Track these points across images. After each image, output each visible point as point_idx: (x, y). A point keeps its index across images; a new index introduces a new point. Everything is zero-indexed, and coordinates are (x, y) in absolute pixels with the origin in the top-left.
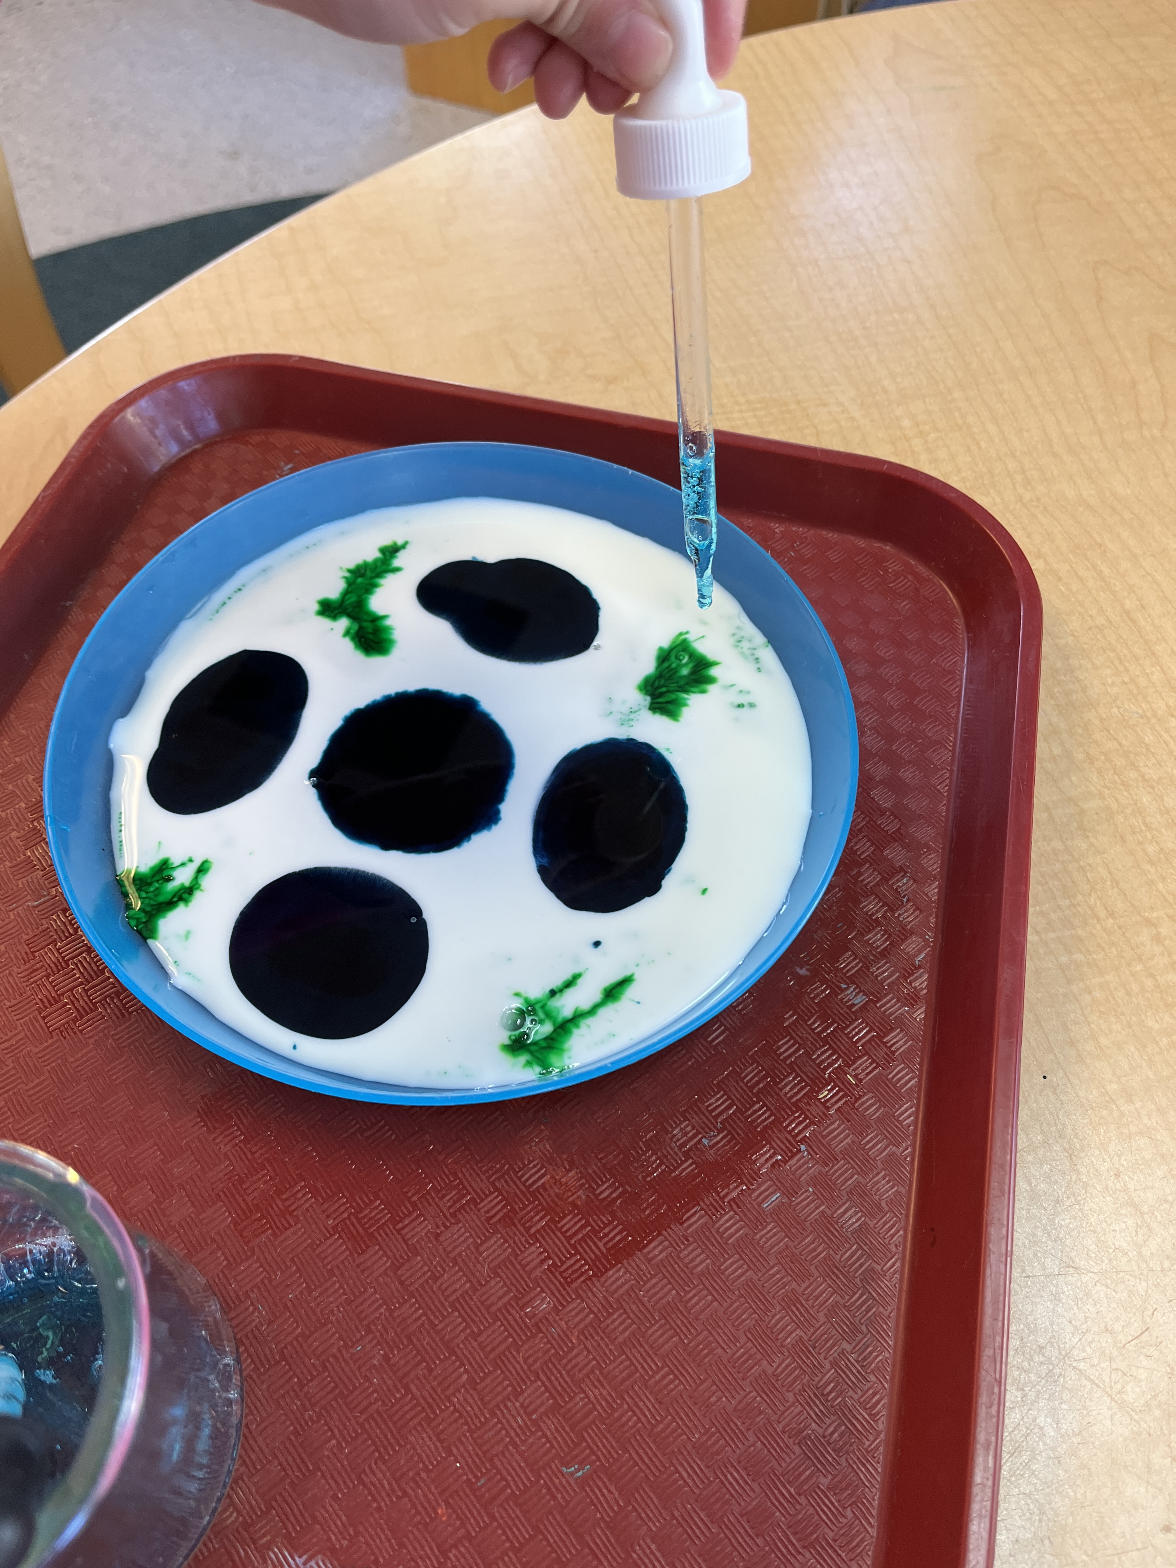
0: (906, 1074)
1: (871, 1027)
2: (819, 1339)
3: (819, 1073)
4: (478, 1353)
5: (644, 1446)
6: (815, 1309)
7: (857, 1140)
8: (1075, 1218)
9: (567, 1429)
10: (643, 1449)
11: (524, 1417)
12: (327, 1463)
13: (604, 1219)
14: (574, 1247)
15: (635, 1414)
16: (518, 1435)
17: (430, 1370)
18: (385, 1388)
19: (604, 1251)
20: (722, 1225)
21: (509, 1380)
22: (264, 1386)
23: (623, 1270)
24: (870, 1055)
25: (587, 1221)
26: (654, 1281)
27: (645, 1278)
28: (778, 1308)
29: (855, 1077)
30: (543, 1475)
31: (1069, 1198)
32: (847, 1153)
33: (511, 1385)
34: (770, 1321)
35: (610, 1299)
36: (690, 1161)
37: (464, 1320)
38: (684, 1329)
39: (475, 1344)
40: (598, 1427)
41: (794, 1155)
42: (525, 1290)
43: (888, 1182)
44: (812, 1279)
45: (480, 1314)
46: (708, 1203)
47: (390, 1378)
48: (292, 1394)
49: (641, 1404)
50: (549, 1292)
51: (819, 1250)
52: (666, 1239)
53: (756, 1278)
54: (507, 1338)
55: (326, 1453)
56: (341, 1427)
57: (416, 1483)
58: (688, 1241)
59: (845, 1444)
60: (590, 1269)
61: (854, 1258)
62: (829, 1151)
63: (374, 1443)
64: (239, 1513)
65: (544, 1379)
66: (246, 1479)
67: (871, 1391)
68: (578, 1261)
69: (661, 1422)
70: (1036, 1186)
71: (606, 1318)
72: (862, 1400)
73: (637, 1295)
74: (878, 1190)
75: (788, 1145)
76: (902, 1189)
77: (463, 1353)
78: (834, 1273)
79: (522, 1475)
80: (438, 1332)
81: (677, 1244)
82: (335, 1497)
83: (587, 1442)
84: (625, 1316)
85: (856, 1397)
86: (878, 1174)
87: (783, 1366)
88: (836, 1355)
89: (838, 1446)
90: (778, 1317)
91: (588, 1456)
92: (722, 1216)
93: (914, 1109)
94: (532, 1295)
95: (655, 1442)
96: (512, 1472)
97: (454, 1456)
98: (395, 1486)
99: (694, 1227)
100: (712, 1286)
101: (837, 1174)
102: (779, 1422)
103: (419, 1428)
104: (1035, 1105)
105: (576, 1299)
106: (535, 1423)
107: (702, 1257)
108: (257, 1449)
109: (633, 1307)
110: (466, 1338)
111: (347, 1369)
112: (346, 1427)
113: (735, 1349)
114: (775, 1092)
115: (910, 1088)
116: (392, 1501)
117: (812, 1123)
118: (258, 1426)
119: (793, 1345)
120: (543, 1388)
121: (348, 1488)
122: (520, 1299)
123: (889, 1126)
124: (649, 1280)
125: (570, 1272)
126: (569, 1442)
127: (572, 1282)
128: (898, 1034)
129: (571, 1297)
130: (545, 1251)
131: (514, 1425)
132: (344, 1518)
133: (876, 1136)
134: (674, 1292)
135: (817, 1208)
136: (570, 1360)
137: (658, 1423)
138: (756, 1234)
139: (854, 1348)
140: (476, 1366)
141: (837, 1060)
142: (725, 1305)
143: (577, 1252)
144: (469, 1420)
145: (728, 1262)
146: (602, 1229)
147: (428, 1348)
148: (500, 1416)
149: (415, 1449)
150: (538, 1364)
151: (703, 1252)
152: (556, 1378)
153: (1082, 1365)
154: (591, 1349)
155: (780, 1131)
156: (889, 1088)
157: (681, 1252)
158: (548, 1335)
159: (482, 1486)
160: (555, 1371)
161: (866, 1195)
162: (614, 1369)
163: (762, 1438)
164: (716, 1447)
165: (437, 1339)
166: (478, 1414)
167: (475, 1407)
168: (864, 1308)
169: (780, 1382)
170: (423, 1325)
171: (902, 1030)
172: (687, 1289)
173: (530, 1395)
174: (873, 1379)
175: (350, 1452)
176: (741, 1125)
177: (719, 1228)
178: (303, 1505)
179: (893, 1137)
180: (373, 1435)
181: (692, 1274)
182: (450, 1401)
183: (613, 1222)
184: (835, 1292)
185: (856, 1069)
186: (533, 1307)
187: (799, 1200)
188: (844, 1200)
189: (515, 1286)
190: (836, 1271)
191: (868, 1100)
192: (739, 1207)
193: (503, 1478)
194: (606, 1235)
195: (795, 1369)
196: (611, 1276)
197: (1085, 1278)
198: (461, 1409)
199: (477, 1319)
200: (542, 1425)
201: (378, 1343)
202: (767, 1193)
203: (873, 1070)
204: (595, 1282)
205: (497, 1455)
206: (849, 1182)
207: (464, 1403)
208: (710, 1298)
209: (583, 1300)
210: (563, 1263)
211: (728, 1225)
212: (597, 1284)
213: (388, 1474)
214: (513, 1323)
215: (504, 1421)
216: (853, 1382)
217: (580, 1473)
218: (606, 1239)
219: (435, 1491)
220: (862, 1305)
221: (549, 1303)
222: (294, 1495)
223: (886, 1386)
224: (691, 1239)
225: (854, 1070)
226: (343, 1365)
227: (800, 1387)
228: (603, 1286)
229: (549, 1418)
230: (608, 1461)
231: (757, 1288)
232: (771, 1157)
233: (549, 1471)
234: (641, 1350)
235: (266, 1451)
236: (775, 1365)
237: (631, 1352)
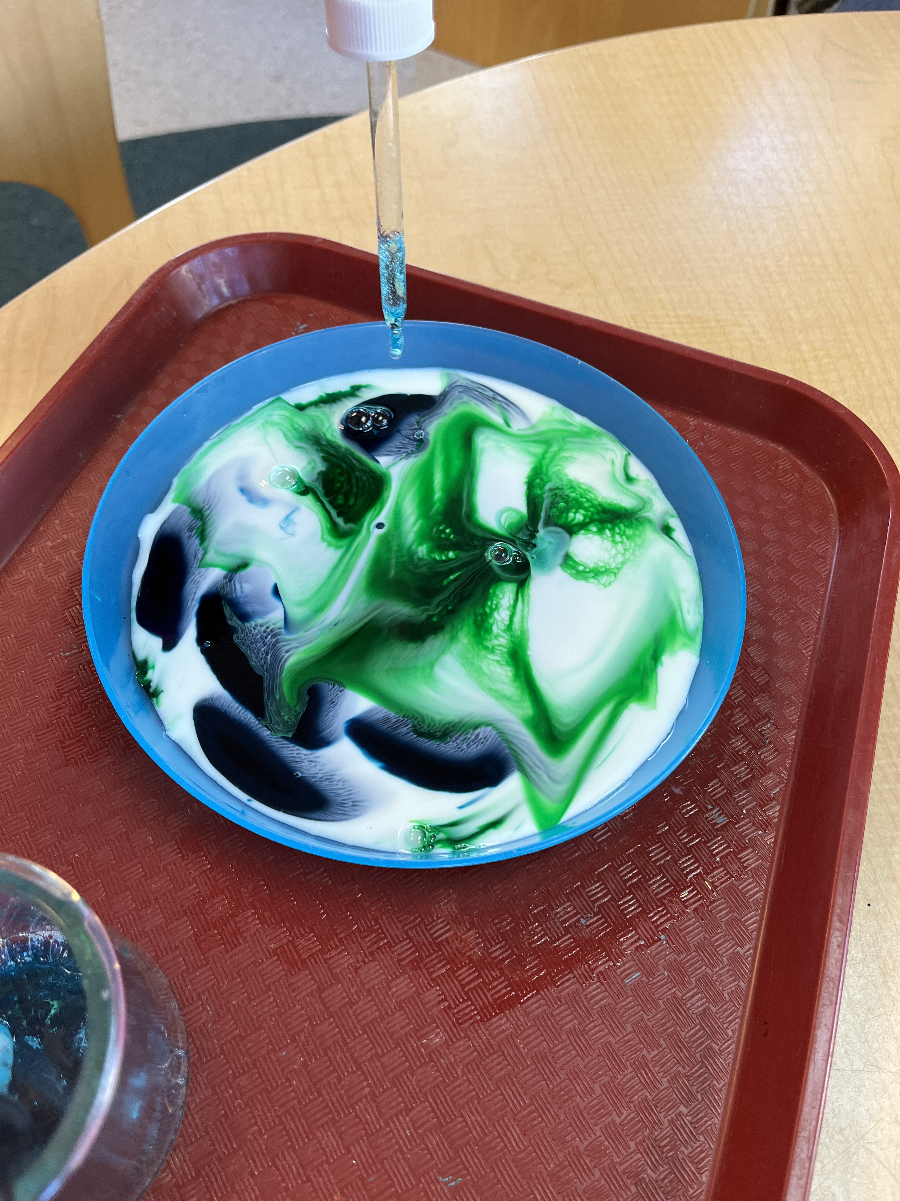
0: (755, 887)
1: (729, 844)
2: (662, 1100)
3: (682, 877)
4: (380, 1072)
5: (508, 1169)
6: (660, 1075)
7: (708, 937)
8: (882, 1026)
9: (446, 1145)
10: (507, 1171)
11: (412, 1130)
12: (249, 1145)
13: (494, 974)
14: (466, 994)
15: (503, 1141)
16: (405, 1145)
17: (340, 1080)
18: (302, 1089)
19: (491, 1001)
20: (590, 993)
21: (403, 1098)
22: (204, 1074)
23: (505, 1019)
24: (725, 867)
25: (480, 974)
26: (529, 1032)
27: (522, 1028)
28: (630, 1069)
29: (712, 883)
30: (423, 1181)
31: (879, 1008)
32: (699, 947)
33: (404, 1101)
34: (623, 1079)
35: (493, 1042)
36: (569, 936)
37: (371, 1042)
38: (550, 1076)
39: (378, 1063)
40: (472, 1148)
41: (655, 942)
42: (423, 1024)
43: (731, 976)
44: (661, 1049)
45: (384, 1039)
46: (580, 973)
47: (306, 1082)
48: (226, 1083)
49: (509, 1133)
50: (443, 1029)
51: (668, 1025)
52: (543, 998)
53: (613, 1041)
54: (404, 1063)
55: (249, 1136)
56: (263, 1117)
57: (319, 1172)
58: (561, 1002)
59: (673, 1189)
60: (478, 1014)
61: (697, 1036)
62: (684, 943)
63: (288, 1134)
64: (174, 1176)
65: (431, 1100)
66: (182, 1149)
67: (699, 1149)
68: (469, 1006)
69: (524, 1150)
70: (853, 995)
71: (487, 1057)
72: (691, 1155)
73: (514, 1042)
74: (722, 981)
75: (651, 933)
76: (742, 984)
77: (368, 1070)
78: (679, 1046)
79: (406, 1178)
80: (349, 1050)
81: (551, 1003)
82: (252, 1174)
83: (461, 1158)
84: (503, 1057)
85: (686, 1152)
86: (723, 968)
87: (629, 1118)
88: (673, 1115)
89: (667, 1191)
90: (629, 1076)
91: (461, 1171)
92: (591, 985)
93: (758, 917)
94: (429, 1029)
95: (517, 1167)
96: (398, 1174)
97: (352, 1154)
98: (302, 1172)
99: (567, 991)
100: (577, 1042)
101: (689, 963)
102: (621, 1165)
103: (325, 1127)
104: (858, 928)
105: (465, 1037)
106: (421, 1136)
107: (571, 1017)
108: (193, 1125)
109: (510, 1051)
110: (372, 1057)
111: (273, 1069)
112: (267, 1118)
113: (591, 1099)
114: (645, 888)
115: (756, 900)
116: (298, 1183)
117: (672, 917)
118: (196, 1106)
119: (639, 1102)
120: (430, 1109)
121: (263, 1167)
122: (419, 1031)
123: (736, 928)
124: (525, 1030)
125: (461, 1014)
126: (447, 1156)
127: (462, 1023)
128: (751, 853)
129: (460, 1035)
130: (443, 994)
131: (403, 1135)
132: (257, 1192)
133: (724, 936)
134: (545, 1043)
135: (670, 990)
136: (454, 1088)
137: (521, 1151)
138: (617, 1004)
139: (689, 1112)
140: (377, 1082)
141: (697, 868)
142: (587, 1060)
143: (469, 999)
144: (367, 1126)
145: (592, 1024)
146: (491, 982)
147: (340, 1061)
148: (393, 1127)
149: (321, 1144)
150: (428, 1087)
151: (572, 1013)
152: (441, 1102)
153: (873, 1147)
154: (473, 1082)
155: (645, 921)
156: (740, 898)
157: (553, 1010)
158: (439, 1065)
159: (372, 1182)
160: (441, 1096)
161: (712, 984)
162: (489, 1100)
163: (606, 1176)
164: (567, 1178)
165: (348, 1055)
166: (375, 1122)
167: (373, 1116)
168: (700, 1080)
169: (625, 1132)
170: (337, 1041)
171: (754, 850)
172: (556, 1042)
173: (418, 1112)
174: (702, 1138)
175: (268, 1138)
176: (614, 911)
177: (587, 995)
178: (226, 1176)
179: (738, 938)
180: (288, 1127)
181: (561, 1029)
182: (354, 1109)
183: (500, 977)
184: (678, 1063)
185: (713, 877)
186: (428, 1040)
187: (655, 980)
188: (694, 986)
189: (416, 1020)
190: (680, 1045)
191: (720, 904)
192: (605, 980)
193: (390, 1178)
194: (494, 988)
195: (638, 1122)
196: (495, 1022)
197: (884, 1076)
198: (361, 1116)
199: (382, 1043)
200: (426, 1139)
201: (300, 1052)
202: (629, 971)
203: (727, 880)
204: (481, 1026)
205: (386, 1159)
206: (699, 972)
207: (365, 1112)
208: (574, 1053)
209: (470, 1039)
210: (457, 1006)
211: (594, 993)
212: (483, 1027)
213: (297, 1161)
214: (410, 1050)
215: (395, 1131)
216: (685, 1140)
217: (453, 1184)
218: (494, 991)
219: (334, 1181)
220: (699, 1076)
221: (441, 1037)
222: (219, 1167)
223: (712, 1146)
224: (563, 1001)
225: (712, 878)
226: (270, 1065)
227: (641, 1138)
228: (487, 1030)
229: (432, 1134)
230: (476, 1176)
231: (614, 1050)
232: (636, 941)
233: (428, 1178)
234: (514, 1089)
235: (200, 1127)
236: (623, 1117)
237: (505, 1089)
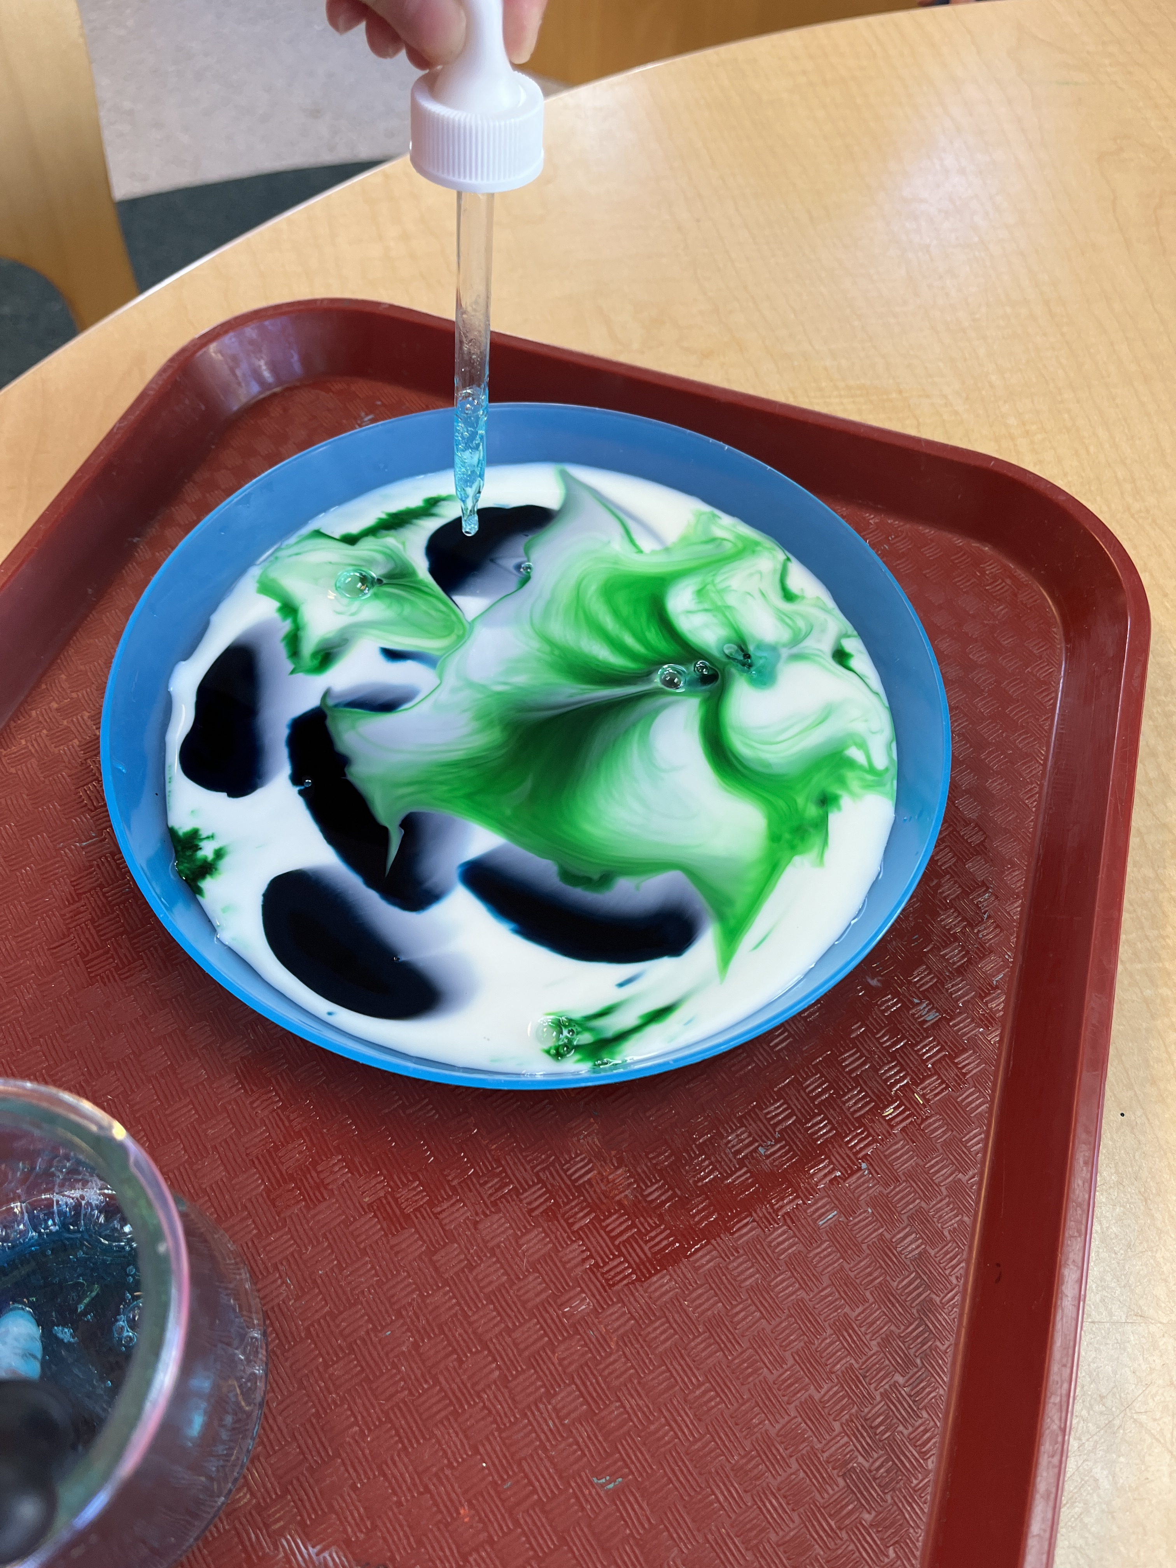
0: (977, 1099)
1: (942, 1046)
2: (871, 1368)
3: (885, 1090)
4: (511, 1349)
5: (680, 1464)
6: (868, 1337)
7: (921, 1163)
8: (1146, 1265)
9: (600, 1438)
10: (679, 1466)
11: (556, 1421)
12: (349, 1450)
13: (651, 1222)
14: (618, 1248)
15: (672, 1429)
16: (548, 1440)
17: (461, 1362)
18: (413, 1377)
19: (650, 1255)
20: (775, 1239)
21: (543, 1381)
22: (288, 1364)
23: (668, 1277)
24: (939, 1075)
25: (633, 1223)
26: (700, 1291)
27: (690, 1287)
28: (829, 1331)
29: (923, 1096)
30: (573, 1484)
31: (1141, 1243)
32: (910, 1175)
33: (544, 1385)
34: (820, 1344)
35: (654, 1307)
36: (745, 1169)
37: (499, 1314)
38: (729, 1345)
39: (509, 1340)
40: (633, 1440)
41: (854, 1173)
42: (564, 1288)
43: (952, 1210)
44: (867, 1305)
45: (515, 1310)
46: (761, 1215)
47: (419, 1368)
48: (316, 1374)
49: (679, 1419)
50: (589, 1293)
51: (875, 1275)
52: (715, 1249)
53: (807, 1298)
54: (541, 1337)
55: (348, 1439)
56: (365, 1414)
57: (439, 1479)
58: (738, 1252)
59: (892, 1480)
60: (633, 1272)
61: (912, 1287)
62: (891, 1172)
63: (398, 1434)
64: (253, 1495)
65: (578, 1382)
66: (262, 1460)
67: (922, 1428)
68: (621, 1263)
69: (700, 1439)
70: (1108, 1228)
71: (647, 1326)
72: (912, 1436)
73: (681, 1305)
74: (940, 1217)
75: (848, 1161)
76: (966, 1219)
77: (496, 1349)
78: (890, 1301)
79: (551, 1482)
80: (470, 1324)
81: (726, 1255)
82: (354, 1487)
83: (620, 1453)
84: (667, 1325)
85: (906, 1432)
86: (941, 1200)
87: (831, 1393)
88: (887, 1387)
89: (884, 1483)
90: (828, 1341)
91: (620, 1469)
92: (775, 1229)
93: (983, 1136)
94: (572, 1294)
95: (691, 1460)
96: (540, 1477)
97: (481, 1455)
98: (418, 1481)
99: (745, 1238)
100: (760, 1301)
101: (898, 1197)
102: (823, 1452)
103: (446, 1423)
104: (1110, 1143)
105: (618, 1302)
106: (567, 1428)
107: (751, 1270)
108: (276, 1428)
109: (677, 1316)
110: (500, 1333)
111: (375, 1354)
112: (369, 1415)
113: (781, 1370)
114: (838, 1106)
115: (980, 1113)
116: (413, 1496)
117: (874, 1141)
118: (278, 1405)
119: (842, 1372)
120: (577, 1393)
121: (369, 1478)
122: (559, 1297)
123: (956, 1150)
124: (695, 1290)
125: (612, 1273)
126: (602, 1451)
127: (614, 1285)
128: (970, 1056)
129: (611, 1300)
130: (588, 1249)
131: (545, 1428)
132: (362, 1510)
133: (941, 1161)
134: (720, 1305)
135: (876, 1230)
136: (607, 1367)
137: (696, 1441)
138: (810, 1252)
139: (907, 1382)
140: (508, 1363)
141: (903, 1078)
142: (774, 1323)
143: (621, 1254)
144: (498, 1418)
145: (779, 1279)
146: (648, 1232)
147: (460, 1339)
148: (531, 1419)
149: (440, 1445)
150: (573, 1367)
151: (753, 1266)
152: (592, 1384)
153: (1143, 1418)
154: (630, 1356)
155: (840, 1146)
156: (959, 1112)
157: (729, 1264)
158: (586, 1337)
159: (508, 1489)
160: (591, 1376)
161: (928, 1221)
162: (653, 1379)
163: (805, 1468)
164: (756, 1471)
165: (470, 1331)
166: (509, 1413)
167: (505, 1406)
168: (919, 1340)
169: (826, 1410)
170: (456, 1315)
171: (975, 1052)
172: (734, 1303)
173: (562, 1399)
174: (925, 1415)
175: (372, 1441)
176: (800, 1136)
177: (771, 1242)
178: (321, 1492)
179: (959, 1163)
180: (397, 1425)
181: (740, 1287)
182: (480, 1397)
183: (659, 1226)
184: (890, 1321)
185: (924, 1088)
186: (571, 1307)
187: (856, 1220)
188: (905, 1225)
189: (554, 1284)
190: (891, 1298)
191: (935, 1122)
192: (793, 1222)
193: (531, 1483)
194: (652, 1239)
195: (843, 1397)
196: (656, 1282)
197: (1153, 1328)
198: (490, 1406)
199: (512, 1314)
200: (574, 1431)
201: (409, 1330)
202: (823, 1210)
203: (942, 1091)
204: (638, 1286)
205: (525, 1459)
206: (911, 1206)
207: (494, 1401)
208: (758, 1314)
209: (624, 1305)
210: (605, 1264)
211: (781, 1239)
212: (640, 1289)
213: (411, 1468)
214: (549, 1321)
215: (535, 1424)
216: (903, 1417)
217: (611, 1486)
218: (652, 1243)
219: (459, 1491)
220: (917, 1337)
221: (588, 1304)
222: (311, 1481)
223: (938, 1424)
224: (741, 1252)
225: (923, 1089)
226: (371, 1348)
227: (847, 1416)
228: (646, 1292)
229: (582, 1425)
230: (641, 1475)
231: (808, 1310)
232: (830, 1173)
233: (579, 1480)
234: (682, 1363)
235: (285, 1431)
236: (823, 1392)
237: (672, 1364)
